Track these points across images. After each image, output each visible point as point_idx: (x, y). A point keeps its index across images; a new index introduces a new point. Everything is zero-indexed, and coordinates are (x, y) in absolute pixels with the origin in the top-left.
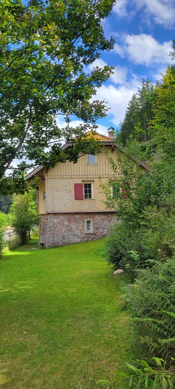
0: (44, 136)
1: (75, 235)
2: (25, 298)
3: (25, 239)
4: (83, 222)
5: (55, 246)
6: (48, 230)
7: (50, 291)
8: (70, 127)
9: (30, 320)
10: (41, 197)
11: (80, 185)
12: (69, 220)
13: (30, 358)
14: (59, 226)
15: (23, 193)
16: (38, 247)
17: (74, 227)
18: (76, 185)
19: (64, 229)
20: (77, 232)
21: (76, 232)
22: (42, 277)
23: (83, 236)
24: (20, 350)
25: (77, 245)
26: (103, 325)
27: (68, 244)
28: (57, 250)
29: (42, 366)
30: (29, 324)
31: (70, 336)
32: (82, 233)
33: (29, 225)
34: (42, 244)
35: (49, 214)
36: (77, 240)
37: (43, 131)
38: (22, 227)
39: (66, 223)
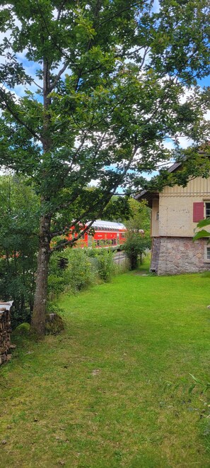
0: (150, 159)
1: (192, 263)
2: (129, 324)
3: (136, 263)
4: (203, 249)
5: (168, 274)
6: (160, 255)
7: (156, 321)
8: (180, 148)
9: (131, 345)
10: (154, 217)
11: (201, 204)
12: (186, 246)
13: (126, 375)
14: (174, 252)
15: (127, 219)
16: (149, 273)
17: (191, 254)
18: (196, 205)
19: (179, 256)
20: (195, 260)
21: (193, 260)
22: (149, 306)
23: (202, 265)
24: (119, 367)
25: (193, 275)
26: (204, 361)
27: (183, 273)
28: (169, 279)
29: (136, 382)
30: (130, 348)
31: (168, 364)
32: (200, 262)
33: (140, 249)
34: (154, 271)
35: (163, 237)
36: (194, 269)
37: (150, 155)
38: (133, 249)
39: (182, 249)
